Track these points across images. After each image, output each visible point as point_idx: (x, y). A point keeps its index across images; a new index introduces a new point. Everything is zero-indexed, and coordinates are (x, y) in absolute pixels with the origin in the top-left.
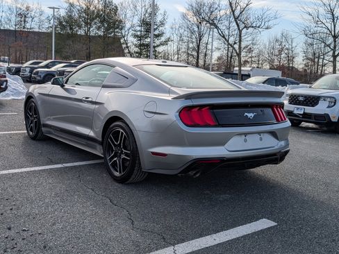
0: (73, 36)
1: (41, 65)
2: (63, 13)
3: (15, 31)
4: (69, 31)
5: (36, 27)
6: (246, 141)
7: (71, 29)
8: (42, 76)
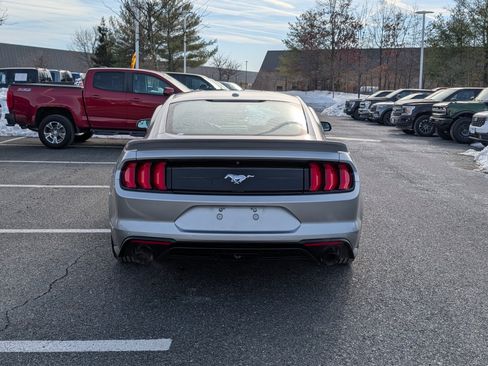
0: (461, 52)
1: (389, 96)
2: (447, 16)
3: (381, 49)
4: (456, 44)
5: (411, 41)
6: (220, 217)
7: (459, 40)
8: (381, 113)
